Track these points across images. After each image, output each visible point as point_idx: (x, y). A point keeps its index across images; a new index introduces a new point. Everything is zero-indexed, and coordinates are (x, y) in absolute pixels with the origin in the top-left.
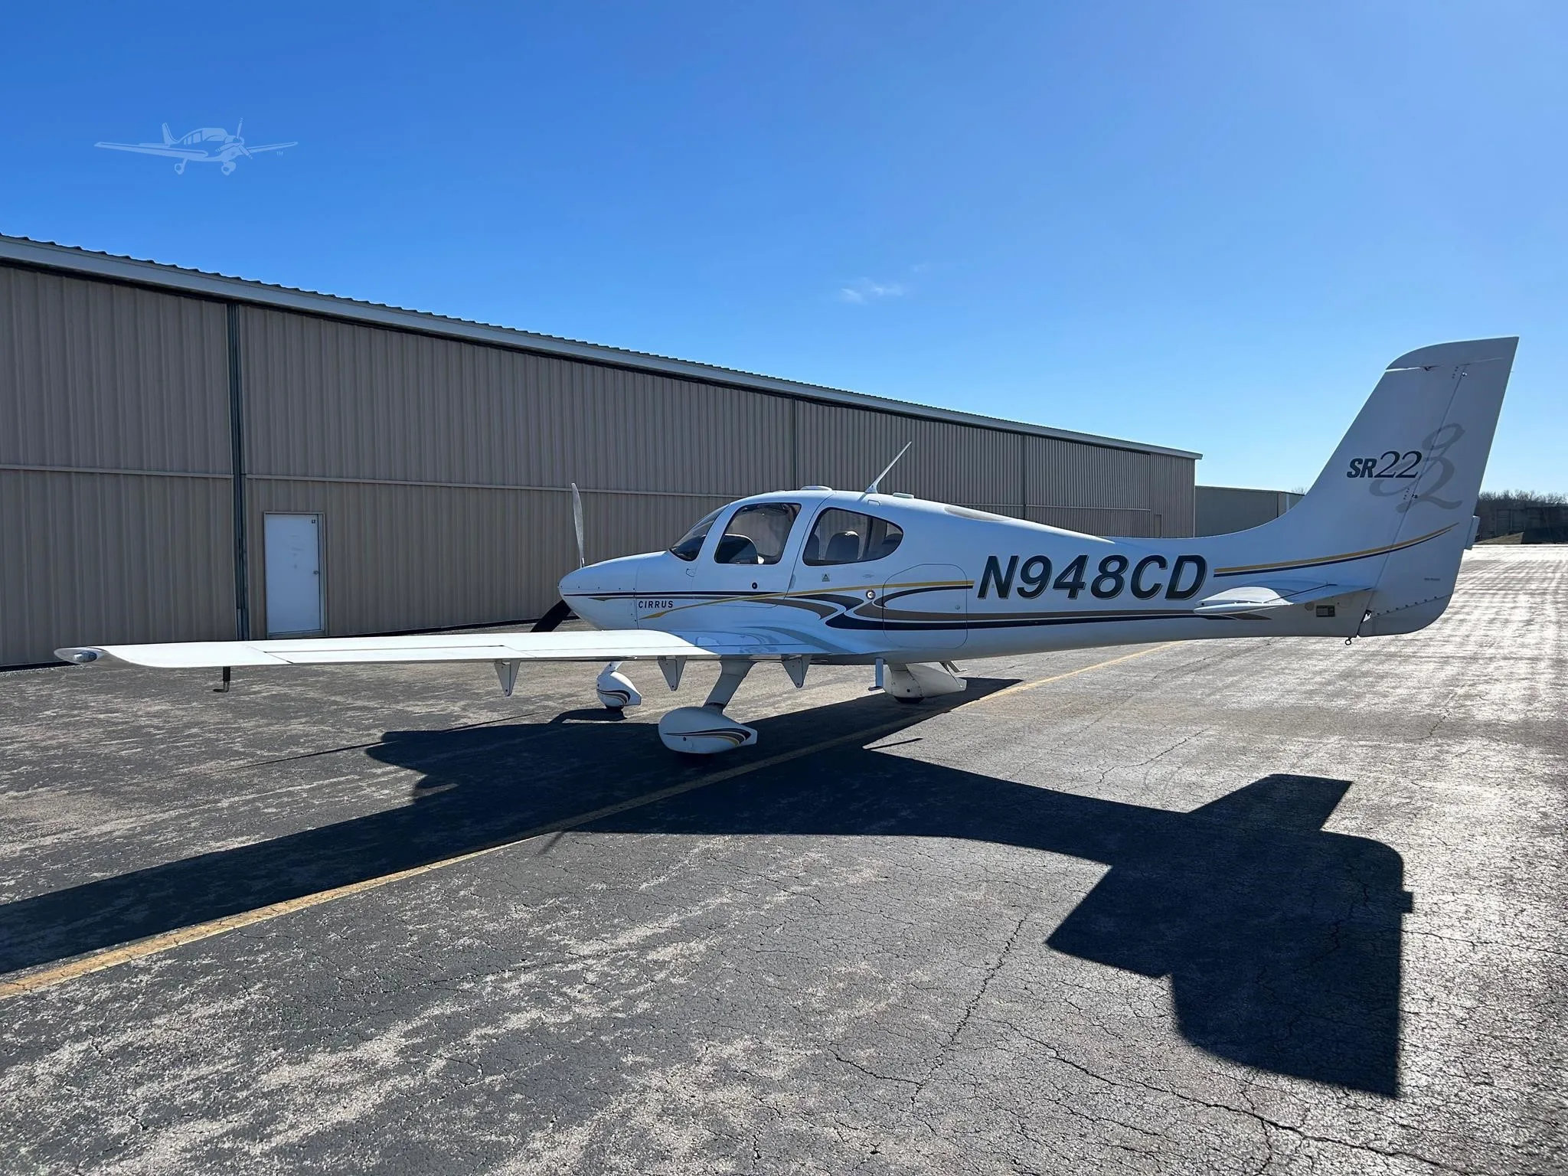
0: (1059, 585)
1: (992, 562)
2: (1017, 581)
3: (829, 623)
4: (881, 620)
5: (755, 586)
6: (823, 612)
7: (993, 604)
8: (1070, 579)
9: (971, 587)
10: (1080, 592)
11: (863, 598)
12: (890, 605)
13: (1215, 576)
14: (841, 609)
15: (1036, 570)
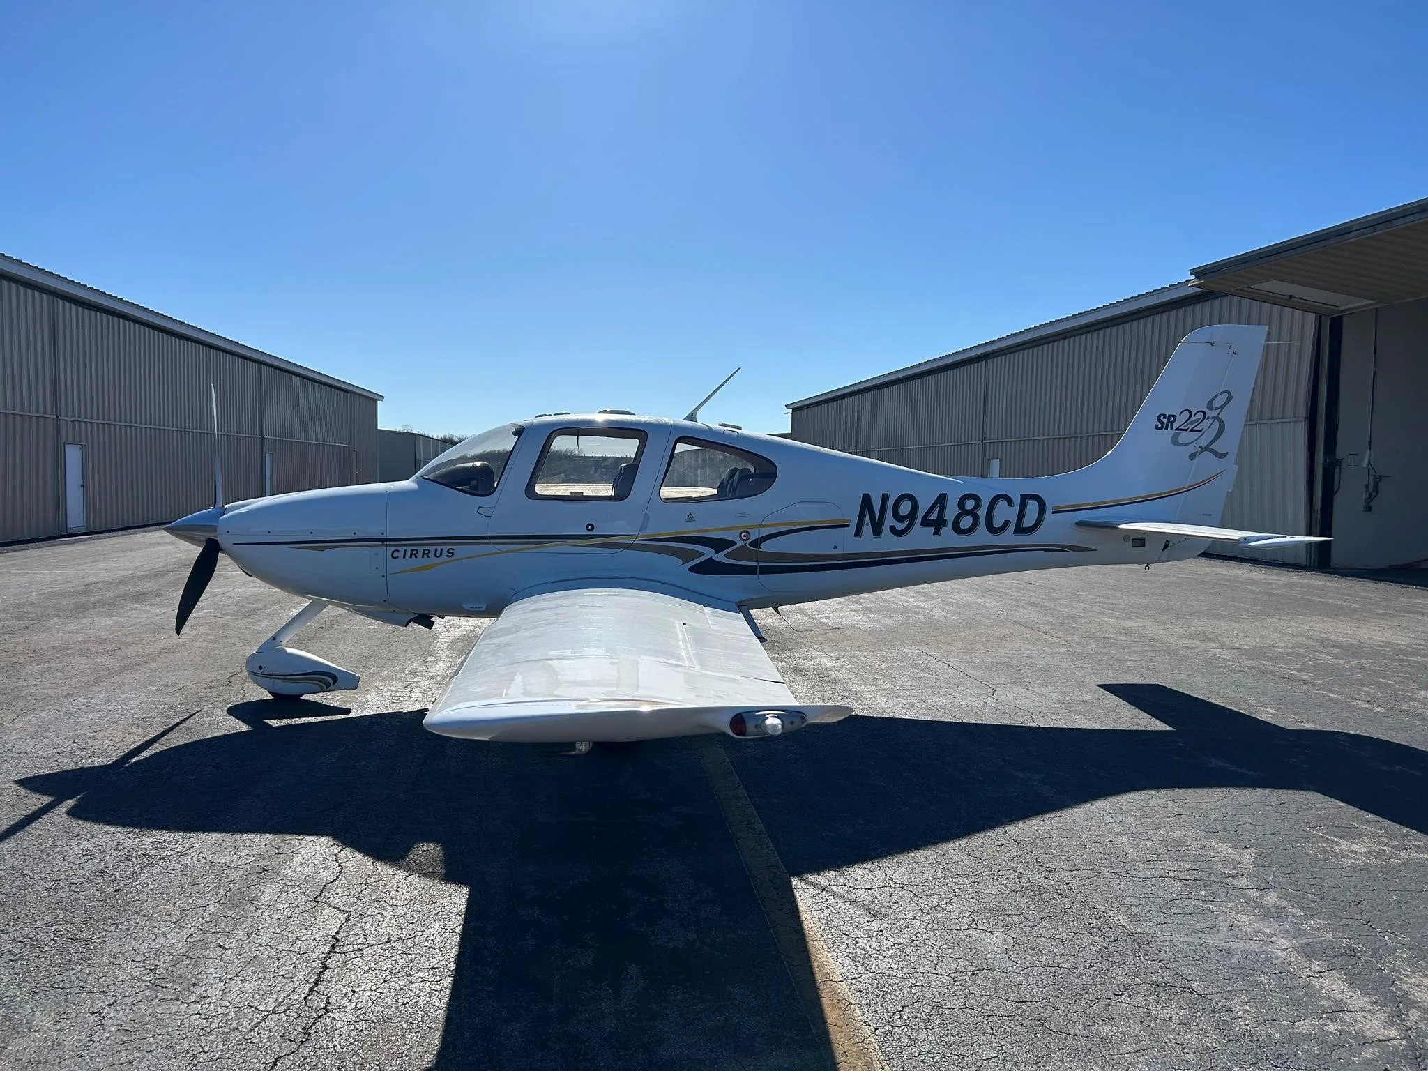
0: (925, 522)
1: (866, 500)
2: (889, 520)
3: (692, 569)
4: (755, 564)
5: (590, 527)
6: (685, 556)
7: (869, 543)
8: (934, 517)
9: (848, 526)
10: (944, 529)
11: (737, 540)
12: (766, 547)
13: (1053, 513)
14: (708, 553)
15: (905, 508)
